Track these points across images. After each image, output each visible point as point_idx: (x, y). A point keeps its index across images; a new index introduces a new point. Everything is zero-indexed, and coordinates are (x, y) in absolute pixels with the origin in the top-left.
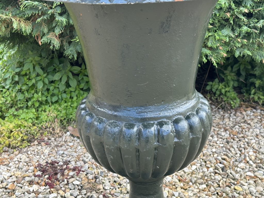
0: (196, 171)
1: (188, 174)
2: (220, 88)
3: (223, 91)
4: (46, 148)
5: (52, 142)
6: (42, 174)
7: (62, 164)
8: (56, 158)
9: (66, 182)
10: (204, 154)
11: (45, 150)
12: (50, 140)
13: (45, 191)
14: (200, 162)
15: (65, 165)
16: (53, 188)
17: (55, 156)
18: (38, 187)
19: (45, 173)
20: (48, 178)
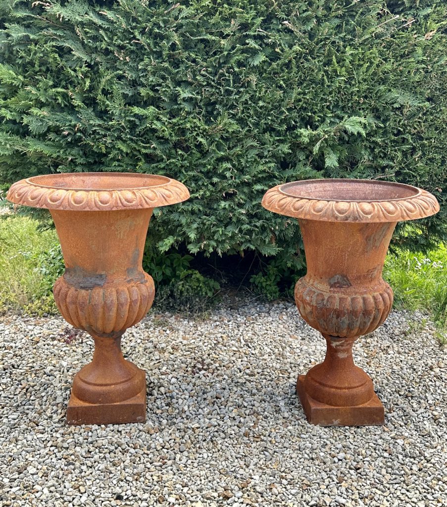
2: (262, 281)
3: (264, 284)
6: (65, 334)
9: (80, 341)
16: (69, 344)
19: (68, 333)
20: (68, 338)
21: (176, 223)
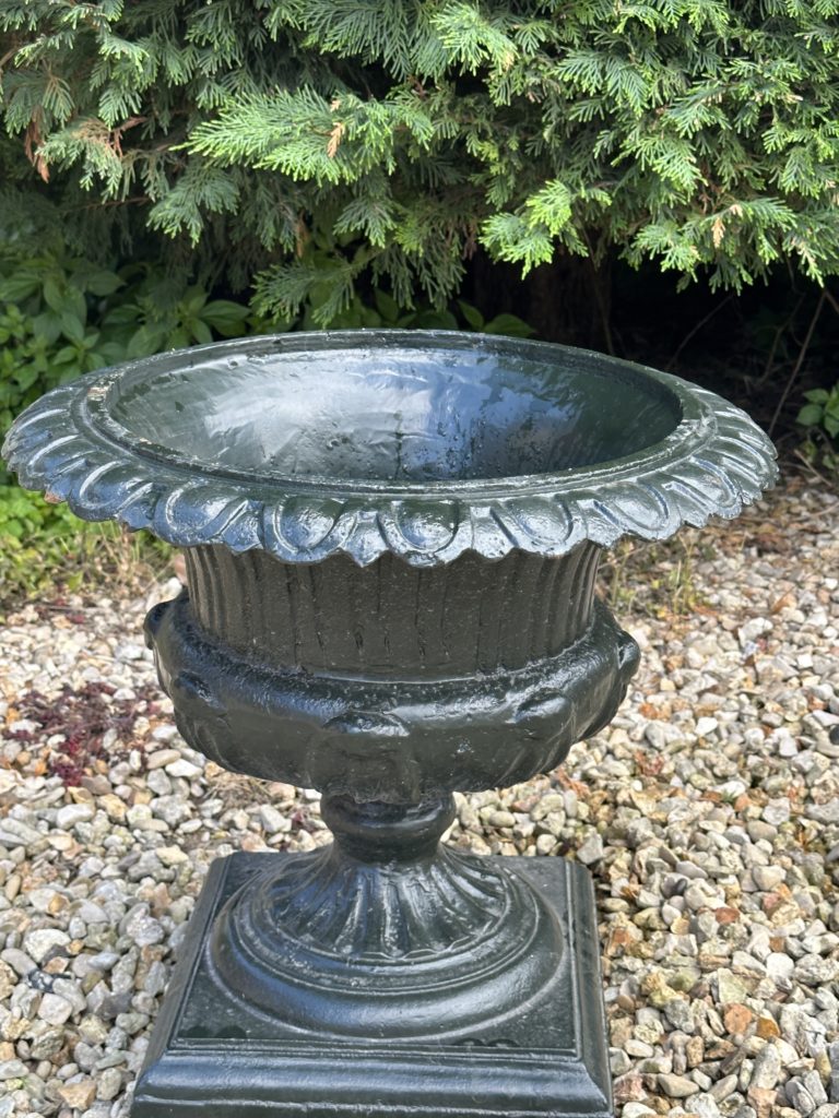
0: (715, 739)
1: (680, 750)
4: (71, 636)
5: (98, 614)
6: (37, 730)
7: (131, 695)
8: (107, 675)
9: (135, 763)
10: (757, 675)
11: (63, 643)
12: (93, 605)
13: (45, 797)
14: (737, 706)
15: (141, 699)
16: (79, 785)
17: (103, 665)
18: (13, 778)
19: (53, 725)
20: (61, 748)
21: (582, 112)
